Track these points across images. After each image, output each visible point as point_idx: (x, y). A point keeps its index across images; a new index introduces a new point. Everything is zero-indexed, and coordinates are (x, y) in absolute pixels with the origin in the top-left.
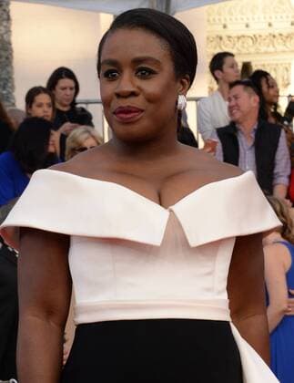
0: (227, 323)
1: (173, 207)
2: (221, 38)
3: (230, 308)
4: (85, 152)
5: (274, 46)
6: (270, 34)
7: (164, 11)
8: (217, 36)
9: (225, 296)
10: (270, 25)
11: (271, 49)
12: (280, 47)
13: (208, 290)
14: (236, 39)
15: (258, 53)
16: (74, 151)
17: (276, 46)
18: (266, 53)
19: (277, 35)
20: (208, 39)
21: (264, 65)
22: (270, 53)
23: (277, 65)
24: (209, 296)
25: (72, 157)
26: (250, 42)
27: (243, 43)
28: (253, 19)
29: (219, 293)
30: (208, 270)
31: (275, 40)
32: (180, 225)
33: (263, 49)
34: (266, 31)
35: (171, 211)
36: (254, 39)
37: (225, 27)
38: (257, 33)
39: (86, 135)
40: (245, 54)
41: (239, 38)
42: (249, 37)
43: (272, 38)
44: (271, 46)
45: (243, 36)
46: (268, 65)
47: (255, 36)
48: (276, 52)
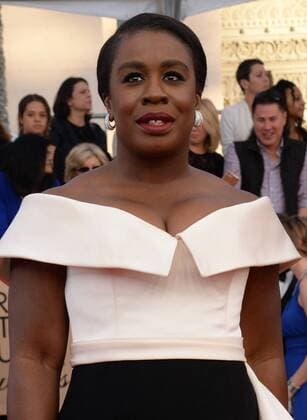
0: (242, 363)
1: (182, 235)
2: (237, 45)
3: (244, 347)
4: (86, 173)
6: (292, 40)
7: (173, 17)
8: (233, 43)
9: (238, 333)
10: (292, 29)
11: (293, 56)
12: (303, 55)
13: (220, 326)
14: (254, 46)
15: (278, 61)
16: (75, 171)
17: (299, 52)
18: (288, 61)
19: (299, 41)
20: (223, 45)
21: (285, 75)
22: (293, 60)
23: (300, 74)
24: (221, 334)
25: (72, 178)
26: (270, 48)
27: (262, 50)
29: (233, 329)
30: (220, 305)
31: (298, 47)
32: (189, 255)
33: (284, 56)
34: (287, 36)
35: (179, 239)
36: (275, 45)
37: (241, 32)
38: (277, 39)
39: (88, 154)
41: (257, 44)
42: (268, 43)
43: (294, 43)
44: (293, 53)
45: (262, 42)
46: (291, 74)
47: (275, 42)
48: (298, 60)
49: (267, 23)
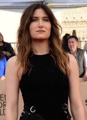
5: (83, 25)
10: (81, 18)
11: (82, 26)
12: (85, 25)
15: (78, 27)
18: (80, 27)
19: (84, 21)
22: (82, 27)
23: (84, 31)
27: (73, 24)
28: (76, 16)
34: (80, 20)
37: (67, 18)
40: (74, 27)
41: (71, 22)
42: (75, 22)
43: (82, 22)
45: (73, 22)
47: (77, 21)
48: (83, 27)
49: (74, 16)
